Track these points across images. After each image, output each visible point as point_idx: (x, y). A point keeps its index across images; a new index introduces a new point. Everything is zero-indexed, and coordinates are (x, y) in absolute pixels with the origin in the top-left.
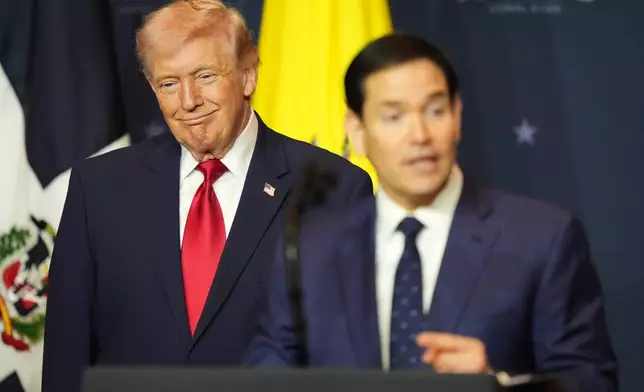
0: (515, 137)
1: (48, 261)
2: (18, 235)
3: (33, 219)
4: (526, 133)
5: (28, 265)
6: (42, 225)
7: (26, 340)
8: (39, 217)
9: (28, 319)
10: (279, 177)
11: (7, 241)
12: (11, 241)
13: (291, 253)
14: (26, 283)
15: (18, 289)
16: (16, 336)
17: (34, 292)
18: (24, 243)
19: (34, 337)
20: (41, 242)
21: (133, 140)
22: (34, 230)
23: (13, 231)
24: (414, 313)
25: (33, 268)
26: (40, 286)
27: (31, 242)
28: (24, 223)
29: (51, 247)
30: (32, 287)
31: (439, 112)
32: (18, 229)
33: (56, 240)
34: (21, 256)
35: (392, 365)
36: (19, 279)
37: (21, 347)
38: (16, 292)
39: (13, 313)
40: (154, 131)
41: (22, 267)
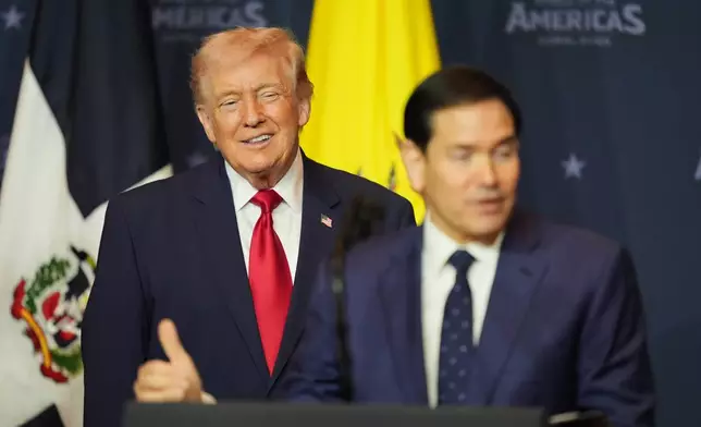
0: (563, 171)
1: (88, 293)
2: (57, 266)
3: (74, 250)
4: (573, 167)
5: (68, 296)
6: (82, 256)
7: (66, 373)
8: (79, 247)
9: (68, 351)
10: (331, 208)
11: (47, 271)
12: (50, 271)
13: (337, 286)
14: (65, 314)
15: (58, 320)
16: (55, 368)
17: (74, 324)
18: (64, 274)
19: (73, 370)
20: (81, 273)
21: (176, 171)
22: (74, 261)
23: (53, 261)
24: (464, 349)
25: (73, 299)
26: (79, 318)
27: (71, 273)
28: (64, 254)
29: (91, 278)
30: (72, 318)
31: (507, 155)
32: (58, 260)
33: (96, 271)
34: (61, 287)
35: (440, 402)
36: (59, 311)
37: (59, 379)
38: (55, 324)
39: (53, 345)
40: (197, 160)
41: (62, 298)
